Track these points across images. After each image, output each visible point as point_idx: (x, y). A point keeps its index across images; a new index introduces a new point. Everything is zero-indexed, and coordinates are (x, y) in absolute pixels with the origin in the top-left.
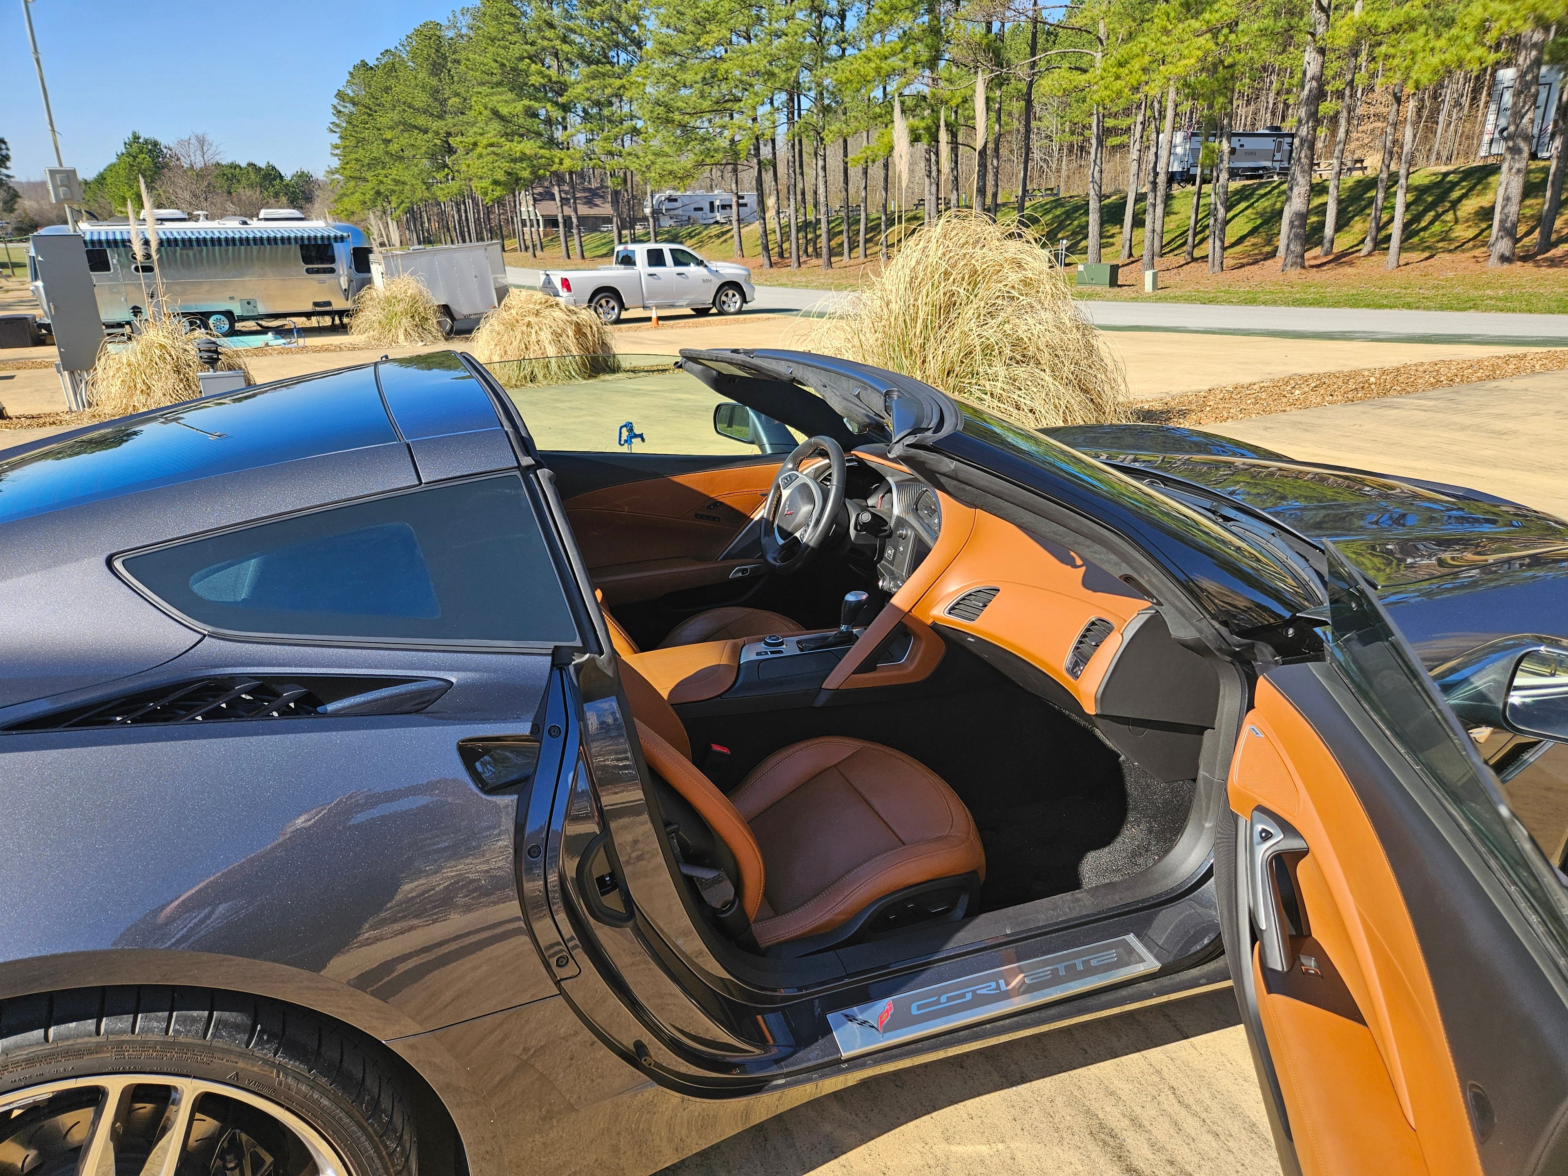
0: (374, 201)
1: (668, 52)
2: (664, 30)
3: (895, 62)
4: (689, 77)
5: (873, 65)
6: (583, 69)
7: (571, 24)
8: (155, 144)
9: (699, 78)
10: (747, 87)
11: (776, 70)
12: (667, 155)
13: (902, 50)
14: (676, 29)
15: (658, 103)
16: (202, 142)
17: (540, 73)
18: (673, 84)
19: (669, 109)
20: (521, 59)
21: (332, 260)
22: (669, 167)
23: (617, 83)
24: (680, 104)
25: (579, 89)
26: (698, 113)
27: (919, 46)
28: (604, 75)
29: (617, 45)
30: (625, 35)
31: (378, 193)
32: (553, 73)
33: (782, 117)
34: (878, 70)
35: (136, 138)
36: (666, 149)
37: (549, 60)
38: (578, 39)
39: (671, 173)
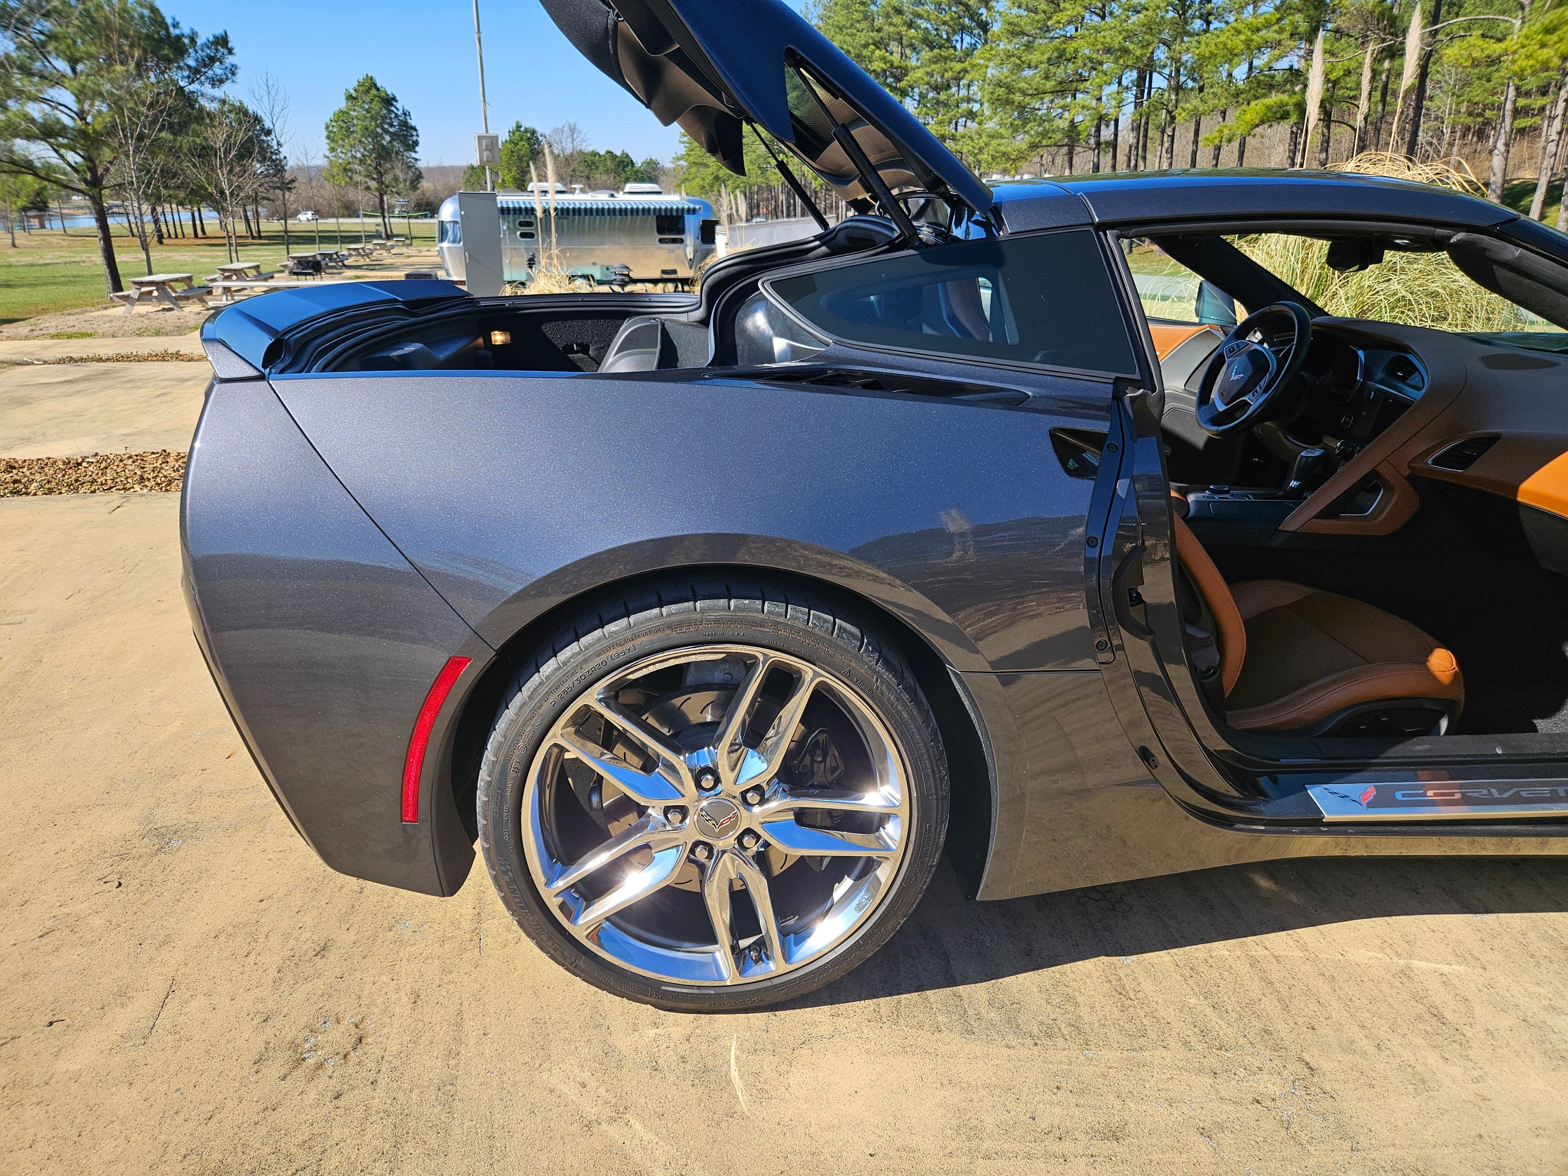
1: (1015, 31)
2: (1015, 11)
3: (1269, 35)
4: (1035, 57)
5: (1243, 37)
6: (926, 54)
8: (533, 132)
9: (1045, 58)
10: (1096, 65)
11: (1131, 47)
12: (1002, 137)
13: (1279, 20)
14: (1028, 9)
15: (999, 84)
16: (573, 129)
17: (883, 58)
18: (1019, 66)
19: (1010, 90)
20: (866, 46)
21: (682, 231)
22: (1002, 148)
23: (958, 66)
24: (1022, 85)
25: (920, 73)
26: (1039, 93)
27: (1298, 17)
28: (946, 59)
29: (963, 29)
30: (971, 18)
32: (896, 58)
33: (1130, 97)
34: (1248, 43)
35: (519, 127)
36: (1002, 131)
37: (894, 47)
38: (923, 24)
39: (1004, 154)
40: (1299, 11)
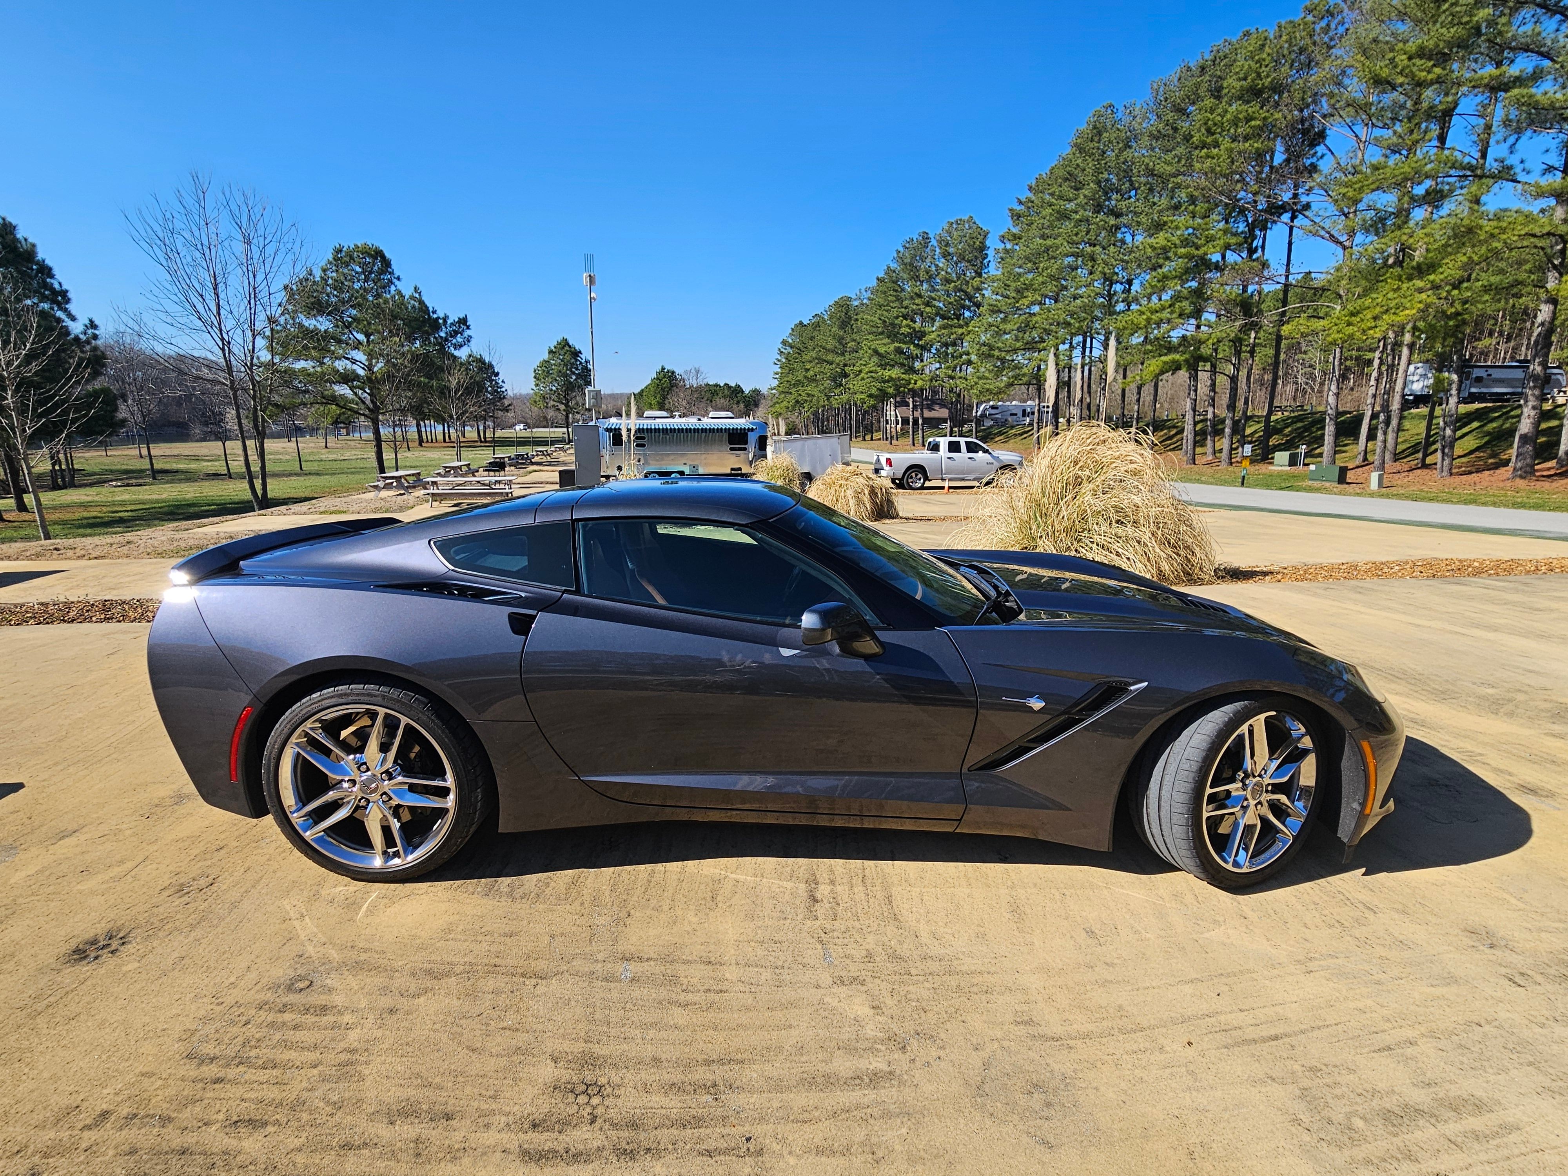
0: (794, 407)
1: (995, 310)
2: (994, 297)
3: (1165, 315)
4: (1008, 327)
5: (1145, 317)
6: (939, 322)
7: (933, 295)
8: (673, 372)
9: (1015, 327)
10: (1048, 332)
11: (1072, 321)
12: (987, 378)
13: (1170, 306)
14: (1002, 296)
15: (984, 345)
16: (697, 372)
17: (908, 326)
18: (997, 333)
19: (991, 348)
20: (897, 317)
21: (746, 443)
23: (960, 331)
24: (1000, 345)
25: (933, 336)
26: (1015, 351)
27: (1185, 303)
28: (951, 326)
29: (963, 307)
30: (970, 300)
31: (797, 402)
32: (917, 325)
33: (1077, 352)
34: (1148, 320)
35: (663, 369)
36: (987, 374)
37: (918, 318)
38: (937, 304)
40: (1187, 299)
